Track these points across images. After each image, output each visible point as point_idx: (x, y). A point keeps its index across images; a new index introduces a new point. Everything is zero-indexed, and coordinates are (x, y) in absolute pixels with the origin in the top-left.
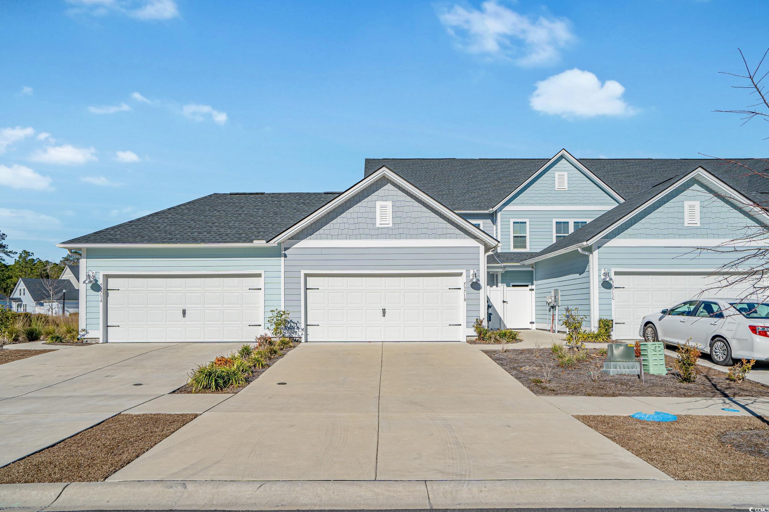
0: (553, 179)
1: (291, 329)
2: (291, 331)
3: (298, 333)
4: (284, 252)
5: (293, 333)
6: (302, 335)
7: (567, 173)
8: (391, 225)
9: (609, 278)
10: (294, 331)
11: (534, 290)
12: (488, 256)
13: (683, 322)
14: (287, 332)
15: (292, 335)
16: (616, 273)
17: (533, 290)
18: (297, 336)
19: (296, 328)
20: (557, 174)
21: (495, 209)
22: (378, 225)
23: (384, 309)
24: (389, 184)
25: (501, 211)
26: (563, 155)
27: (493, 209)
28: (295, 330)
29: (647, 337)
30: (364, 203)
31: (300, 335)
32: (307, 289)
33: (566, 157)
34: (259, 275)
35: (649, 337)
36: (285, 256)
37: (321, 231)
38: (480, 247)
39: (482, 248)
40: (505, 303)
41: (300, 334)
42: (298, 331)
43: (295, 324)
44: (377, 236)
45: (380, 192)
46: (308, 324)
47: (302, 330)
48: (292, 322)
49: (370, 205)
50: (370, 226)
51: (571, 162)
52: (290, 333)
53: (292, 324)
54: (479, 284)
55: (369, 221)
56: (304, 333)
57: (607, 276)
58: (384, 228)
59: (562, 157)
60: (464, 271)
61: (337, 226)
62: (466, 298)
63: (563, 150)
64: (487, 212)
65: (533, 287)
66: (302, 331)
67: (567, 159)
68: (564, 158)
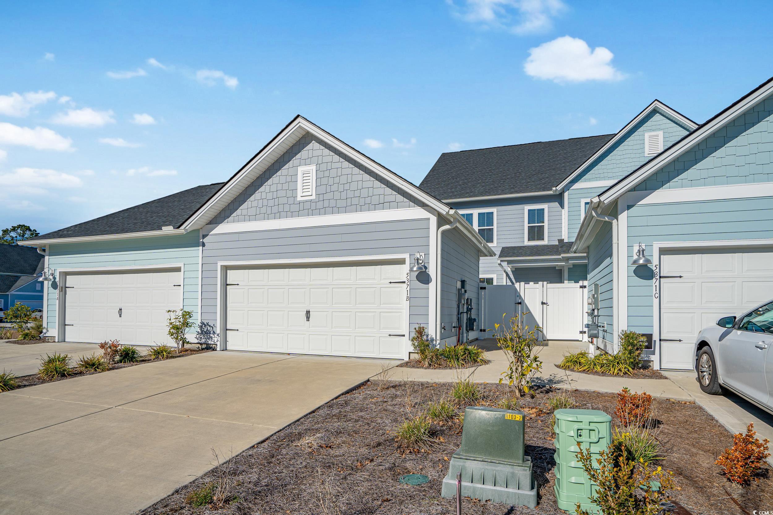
0: (642, 142)
1: (207, 333)
2: (207, 337)
3: (213, 339)
4: (202, 240)
5: (209, 339)
6: (217, 341)
7: (662, 132)
8: (314, 197)
9: (643, 259)
10: (209, 336)
11: (587, 287)
12: (443, 233)
13: (761, 348)
14: (203, 338)
15: (207, 341)
16: (664, 251)
17: (585, 287)
18: (212, 343)
19: (212, 332)
20: (647, 135)
21: (560, 187)
22: (299, 199)
23: (308, 311)
24: (313, 142)
25: (568, 190)
26: (656, 109)
27: (557, 188)
28: (211, 335)
29: (702, 372)
30: (284, 171)
31: (216, 341)
32: (227, 285)
33: (660, 111)
34: (178, 270)
35: (705, 373)
36: (203, 245)
37: (239, 212)
38: (430, 219)
39: (433, 220)
40: (544, 305)
41: (216, 339)
42: (213, 336)
43: (211, 328)
44: (298, 214)
45: (304, 154)
46: (228, 328)
47: (218, 335)
48: (209, 325)
49: (291, 172)
50: (291, 201)
51: (669, 117)
52: (206, 339)
53: (209, 328)
54: (429, 275)
55: (289, 194)
56: (219, 339)
57: (641, 256)
58: (306, 201)
59: (655, 111)
60: (406, 256)
61: (255, 204)
62: (409, 295)
63: (656, 102)
64: (551, 192)
65: (586, 283)
66: (217, 337)
67: (662, 113)
68: (658, 112)
